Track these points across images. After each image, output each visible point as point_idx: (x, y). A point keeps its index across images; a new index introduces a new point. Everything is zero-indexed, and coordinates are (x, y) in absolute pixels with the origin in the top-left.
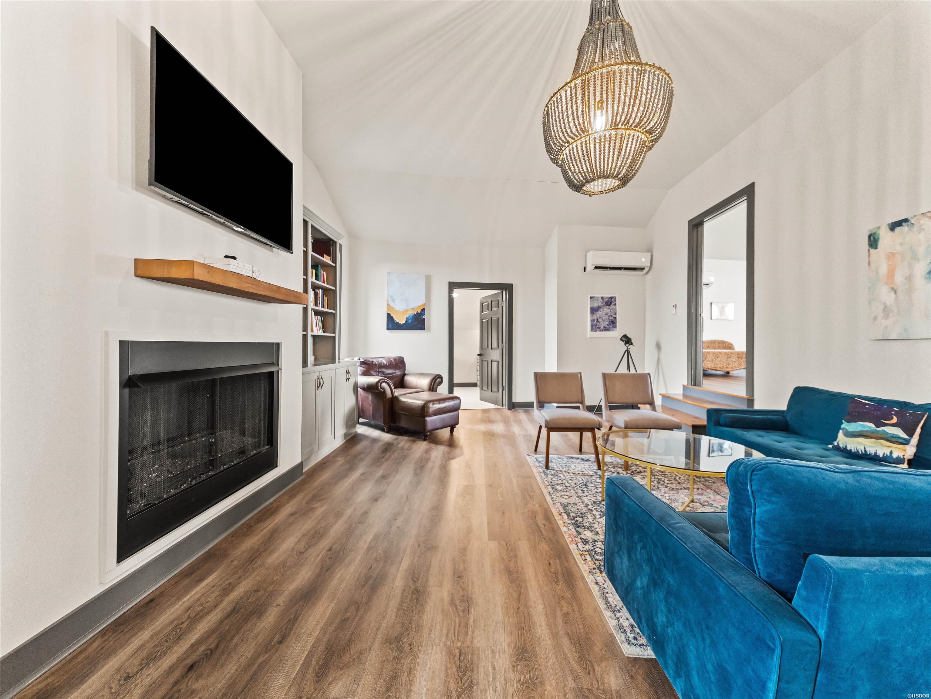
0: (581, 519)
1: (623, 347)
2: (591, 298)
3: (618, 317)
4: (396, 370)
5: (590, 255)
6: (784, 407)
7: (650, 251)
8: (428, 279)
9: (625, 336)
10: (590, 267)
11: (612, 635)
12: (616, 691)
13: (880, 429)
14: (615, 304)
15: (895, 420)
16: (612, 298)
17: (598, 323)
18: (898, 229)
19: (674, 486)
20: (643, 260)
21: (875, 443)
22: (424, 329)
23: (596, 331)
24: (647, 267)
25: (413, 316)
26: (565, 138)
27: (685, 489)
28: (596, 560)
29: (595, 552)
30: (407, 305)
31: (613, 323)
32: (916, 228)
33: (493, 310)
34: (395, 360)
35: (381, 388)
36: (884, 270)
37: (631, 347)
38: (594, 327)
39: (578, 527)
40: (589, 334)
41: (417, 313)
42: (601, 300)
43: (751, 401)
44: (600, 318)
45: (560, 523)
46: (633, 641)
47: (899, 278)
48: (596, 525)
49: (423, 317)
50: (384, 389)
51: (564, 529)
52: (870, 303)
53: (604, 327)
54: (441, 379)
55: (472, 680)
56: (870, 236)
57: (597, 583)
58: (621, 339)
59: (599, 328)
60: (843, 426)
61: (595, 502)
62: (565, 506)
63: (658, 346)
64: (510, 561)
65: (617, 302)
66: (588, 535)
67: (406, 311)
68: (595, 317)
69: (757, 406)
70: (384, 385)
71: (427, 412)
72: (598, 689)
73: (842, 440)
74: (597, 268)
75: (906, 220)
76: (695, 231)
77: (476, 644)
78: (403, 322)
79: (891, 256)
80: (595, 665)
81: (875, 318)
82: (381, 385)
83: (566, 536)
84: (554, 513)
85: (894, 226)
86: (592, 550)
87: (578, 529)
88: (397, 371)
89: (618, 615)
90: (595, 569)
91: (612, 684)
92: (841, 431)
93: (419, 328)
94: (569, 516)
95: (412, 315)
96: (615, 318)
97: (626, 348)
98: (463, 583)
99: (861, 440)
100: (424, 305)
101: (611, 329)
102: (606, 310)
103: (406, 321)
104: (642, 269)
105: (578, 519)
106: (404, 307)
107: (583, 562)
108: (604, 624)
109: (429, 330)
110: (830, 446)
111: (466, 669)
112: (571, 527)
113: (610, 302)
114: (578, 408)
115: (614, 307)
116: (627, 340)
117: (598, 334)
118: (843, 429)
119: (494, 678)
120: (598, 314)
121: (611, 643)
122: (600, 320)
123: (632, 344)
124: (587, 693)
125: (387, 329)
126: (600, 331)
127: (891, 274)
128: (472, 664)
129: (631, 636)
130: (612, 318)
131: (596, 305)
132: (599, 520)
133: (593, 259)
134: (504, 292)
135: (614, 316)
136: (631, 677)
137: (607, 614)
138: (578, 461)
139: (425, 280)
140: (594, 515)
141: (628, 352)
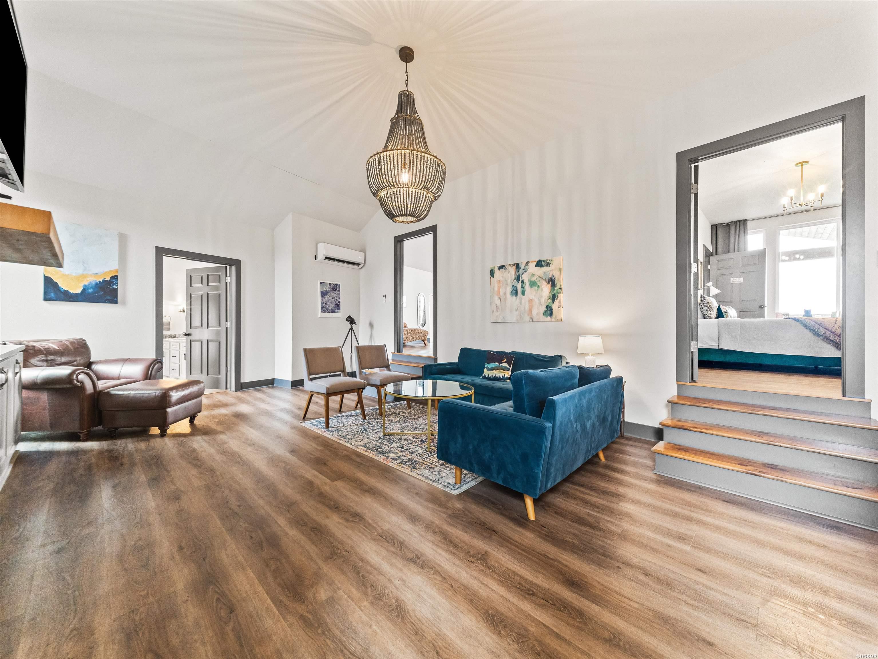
0: (381, 450)
1: (348, 326)
2: (321, 283)
3: (341, 300)
4: (76, 356)
5: (321, 246)
6: (457, 360)
7: (363, 250)
8: (123, 239)
9: (349, 317)
10: (321, 257)
11: (444, 491)
12: (462, 508)
13: (500, 365)
14: (339, 290)
15: (505, 360)
16: (337, 285)
17: (326, 305)
18: (501, 270)
19: (413, 417)
20: (360, 257)
21: (499, 372)
22: (116, 302)
23: (325, 312)
24: (363, 263)
25: (96, 284)
26: (393, 182)
27: (420, 417)
28: (409, 465)
29: (405, 462)
30: (85, 270)
31: (338, 306)
32: (507, 271)
33: (209, 284)
34: (72, 343)
35: (78, 381)
36: (496, 288)
37: (353, 325)
38: (324, 309)
39: (384, 454)
40: (320, 314)
41: (104, 281)
42: (328, 286)
43: (436, 359)
44: (328, 301)
45: (370, 455)
46: (454, 488)
47: (502, 293)
48: (392, 449)
49: (115, 286)
50: (82, 383)
51: (377, 458)
52: (491, 304)
53: (331, 309)
54: (160, 364)
55: (400, 541)
56: (491, 271)
57: (419, 475)
58: (347, 320)
59: (327, 309)
60: (486, 366)
61: (380, 438)
62: (365, 446)
63: (371, 325)
64: (361, 486)
65: (341, 289)
66: (393, 455)
67: (84, 276)
68: (324, 300)
69: (439, 362)
70: (81, 377)
71: (170, 402)
72: (456, 511)
73: (486, 372)
74: (327, 258)
75: (504, 266)
76: (399, 244)
77: (385, 528)
78: (79, 291)
79: (499, 282)
80: (447, 504)
81: (493, 312)
82: (77, 377)
83: (382, 461)
84: (361, 452)
85: (500, 267)
86: (402, 462)
87: (385, 455)
88: (78, 359)
89: (440, 482)
90: (412, 469)
91: (459, 506)
92: (485, 369)
93: (107, 300)
94: (373, 450)
95: (94, 283)
96: (339, 302)
97: (350, 327)
98: (343, 509)
99: (494, 371)
100: (117, 271)
101: (337, 311)
102: (332, 294)
103: (84, 290)
104: (359, 264)
105: (379, 450)
106: (80, 271)
107: (403, 468)
108: (437, 489)
109: (124, 303)
110: (481, 377)
111: (392, 540)
112: (380, 456)
113: (336, 288)
114: (339, 375)
115: (338, 293)
116: (351, 320)
117: (327, 314)
118: (486, 368)
119: (410, 534)
120: (327, 297)
121: (446, 494)
122: (328, 303)
123: (355, 323)
124: (453, 515)
125: (45, 299)
126: (328, 312)
127: (499, 290)
128: (393, 536)
129: (452, 487)
130: (337, 302)
131: (325, 289)
132: (392, 446)
133: (323, 251)
134: (228, 267)
135: (339, 300)
136: (463, 500)
137: (435, 484)
138: (345, 417)
139: (117, 238)
140: (387, 445)
141: (351, 329)
